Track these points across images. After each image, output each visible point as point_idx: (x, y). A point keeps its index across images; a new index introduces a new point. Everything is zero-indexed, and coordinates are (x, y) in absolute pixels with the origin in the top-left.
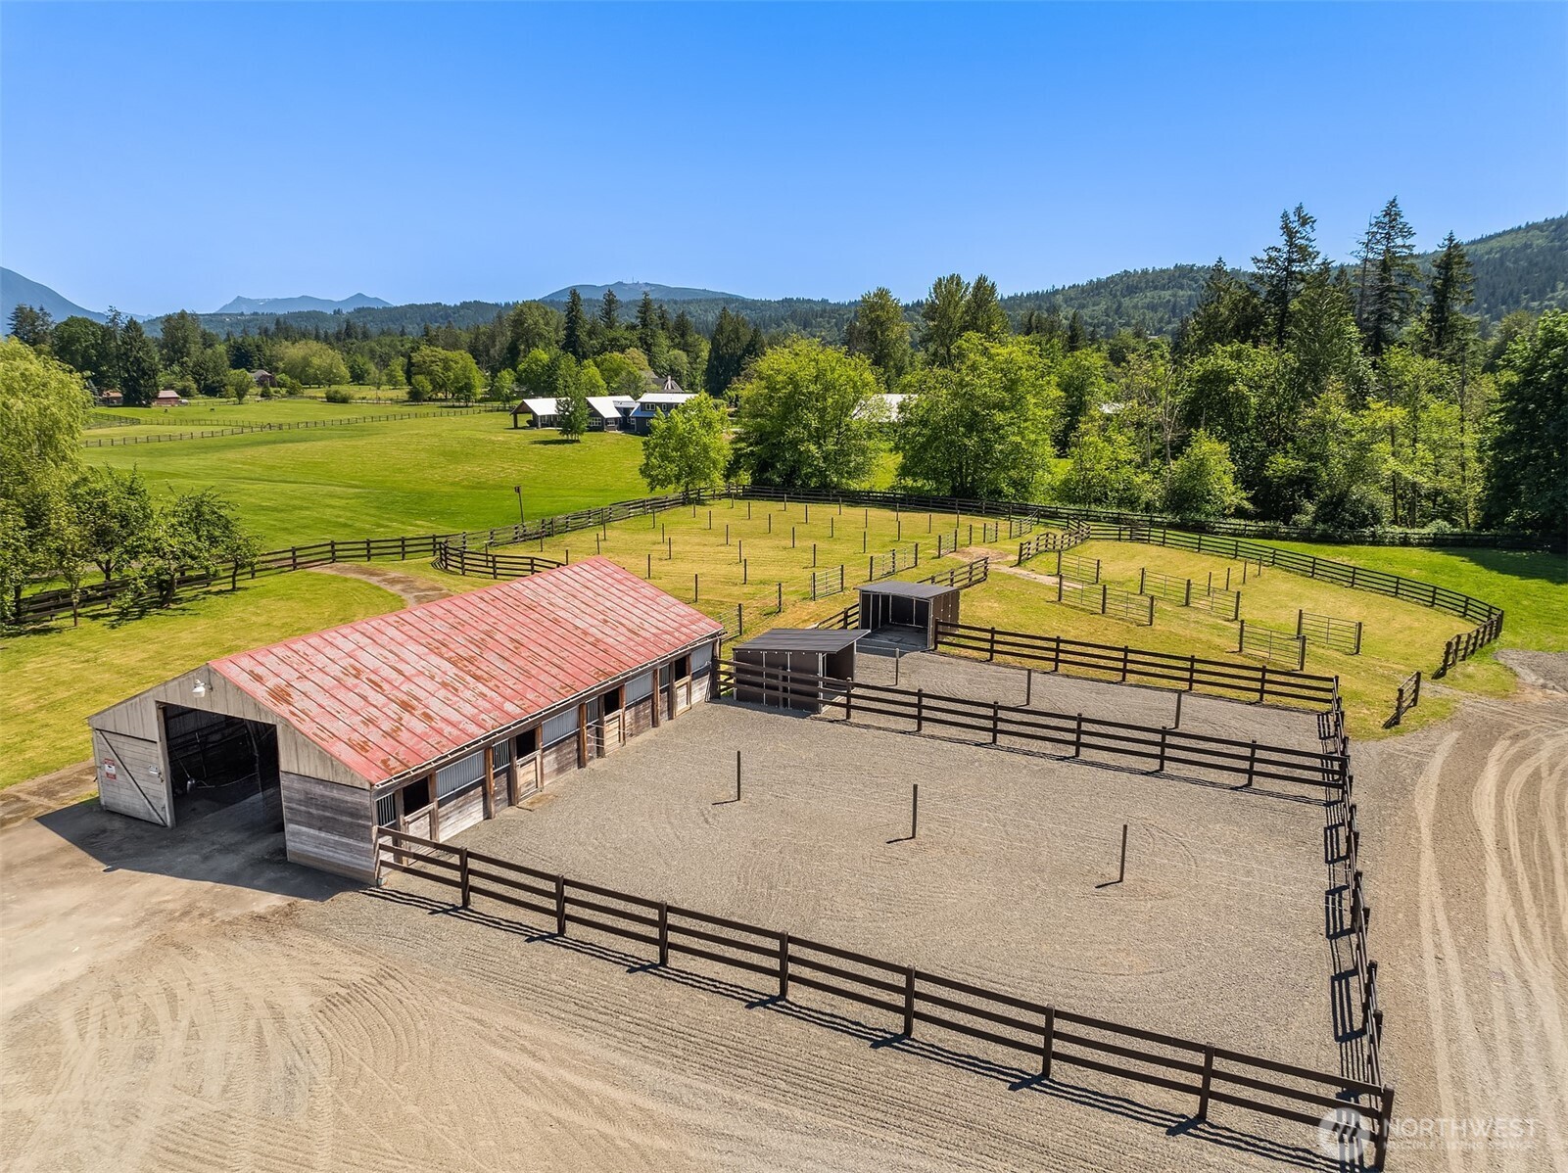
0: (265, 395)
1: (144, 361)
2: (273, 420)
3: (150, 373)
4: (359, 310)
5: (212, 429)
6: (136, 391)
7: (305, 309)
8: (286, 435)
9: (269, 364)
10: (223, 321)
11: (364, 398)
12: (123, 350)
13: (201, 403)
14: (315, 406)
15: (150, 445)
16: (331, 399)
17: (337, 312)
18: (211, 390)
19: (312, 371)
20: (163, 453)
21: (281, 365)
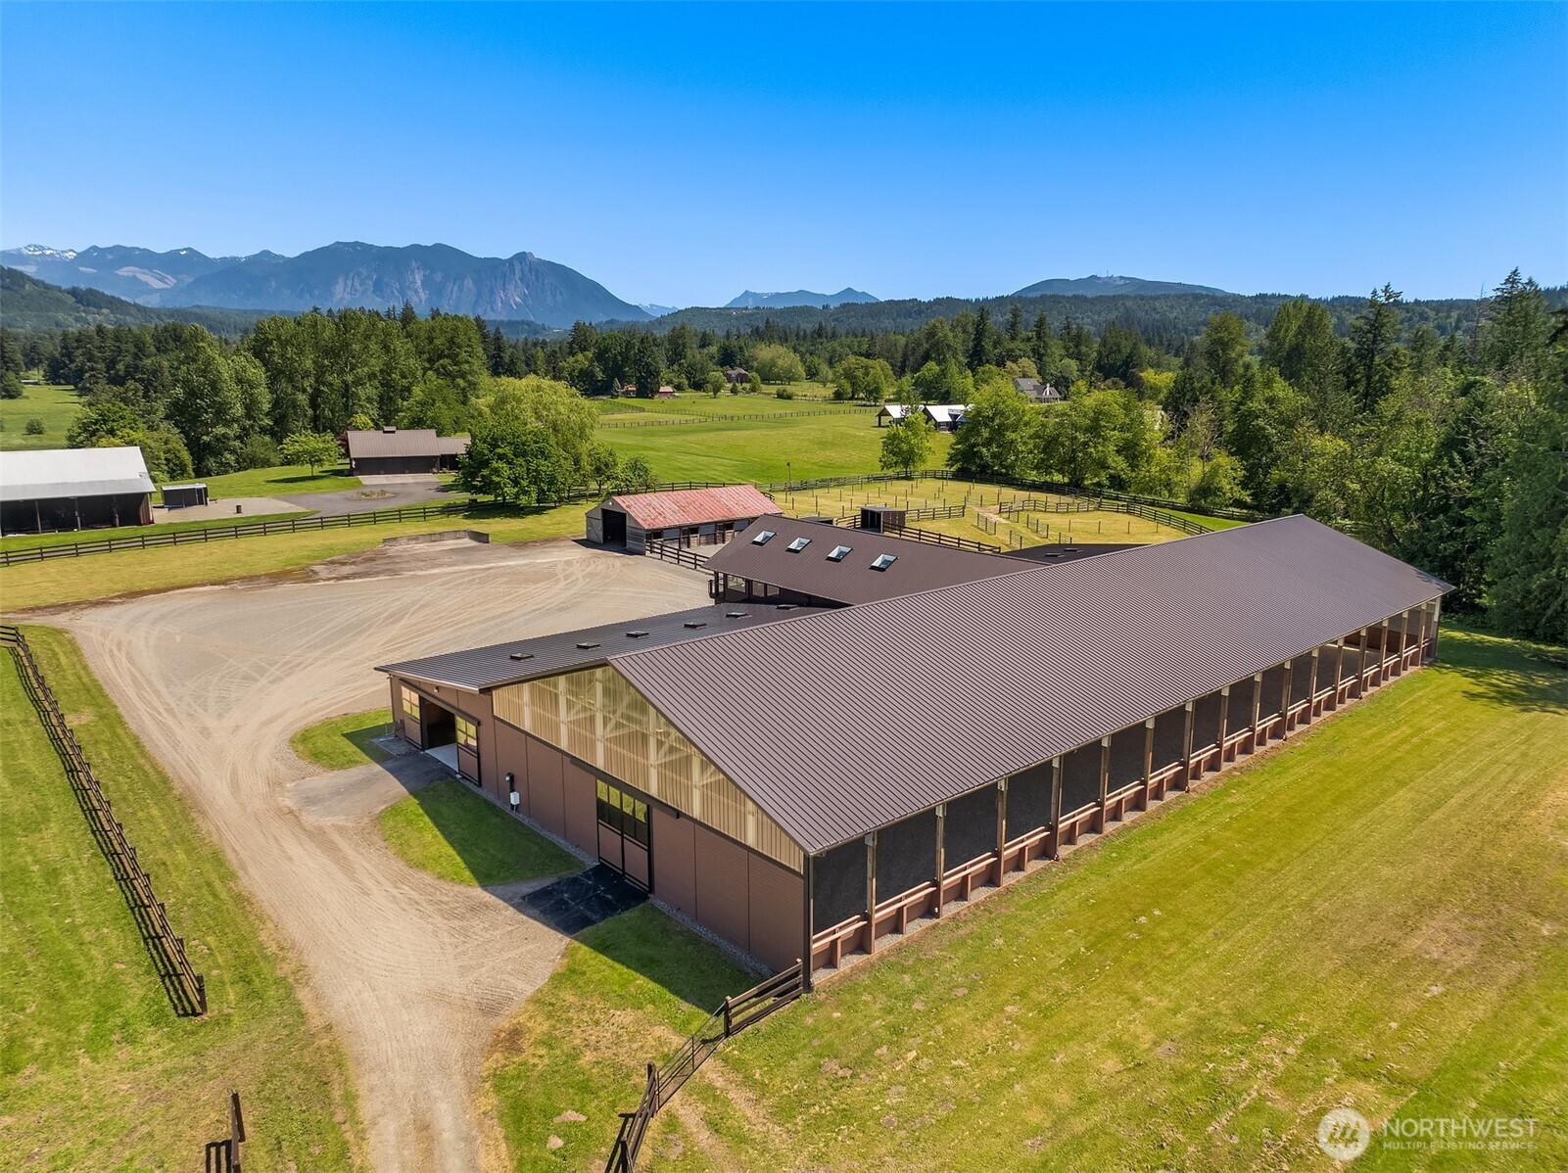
0: (734, 391)
1: (652, 365)
2: (729, 413)
3: (654, 374)
4: (844, 306)
5: (688, 418)
6: (646, 387)
7: (799, 304)
8: (734, 424)
9: (747, 362)
10: (730, 315)
11: (805, 396)
12: (638, 358)
13: (690, 394)
14: (767, 401)
15: (647, 427)
16: (780, 396)
17: (826, 307)
18: (697, 386)
19: (776, 370)
20: (652, 434)
21: (755, 364)
